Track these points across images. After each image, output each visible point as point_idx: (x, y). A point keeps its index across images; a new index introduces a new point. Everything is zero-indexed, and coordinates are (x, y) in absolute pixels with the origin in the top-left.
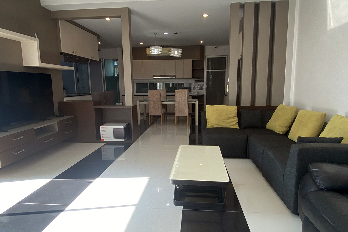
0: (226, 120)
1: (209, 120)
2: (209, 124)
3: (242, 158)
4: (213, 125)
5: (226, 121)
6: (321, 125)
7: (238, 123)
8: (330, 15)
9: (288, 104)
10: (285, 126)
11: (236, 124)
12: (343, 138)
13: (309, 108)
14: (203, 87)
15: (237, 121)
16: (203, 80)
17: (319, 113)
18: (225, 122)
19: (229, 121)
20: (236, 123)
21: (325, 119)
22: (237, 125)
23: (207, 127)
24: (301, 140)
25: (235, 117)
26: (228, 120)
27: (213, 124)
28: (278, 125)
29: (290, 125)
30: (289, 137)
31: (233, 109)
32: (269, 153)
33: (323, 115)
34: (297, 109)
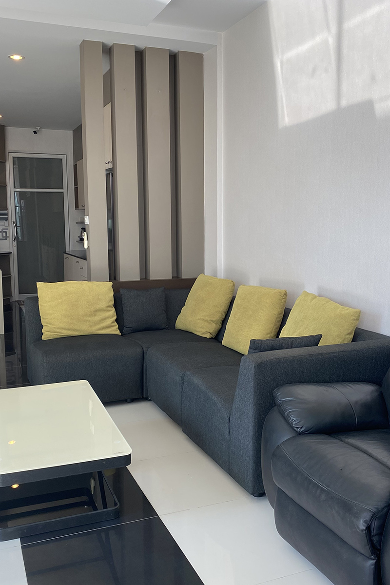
0: (91, 315)
1: (47, 320)
2: (48, 330)
3: (133, 400)
4: (58, 330)
5: (89, 319)
6: (280, 314)
7: (117, 320)
8: (282, 99)
9: (215, 275)
10: (214, 319)
11: (113, 324)
12: (321, 336)
13: (254, 282)
14: (6, 232)
15: (115, 317)
16: (6, 214)
17: (276, 291)
18: (89, 321)
19: (97, 318)
20: (113, 322)
21: (285, 301)
22: (116, 325)
23: (43, 338)
24: (256, 346)
25: (110, 309)
26: (95, 315)
27: (59, 328)
28: (199, 319)
29: (224, 317)
30: (224, 343)
31: (104, 290)
32: (196, 380)
33: (283, 294)
34: (234, 285)
